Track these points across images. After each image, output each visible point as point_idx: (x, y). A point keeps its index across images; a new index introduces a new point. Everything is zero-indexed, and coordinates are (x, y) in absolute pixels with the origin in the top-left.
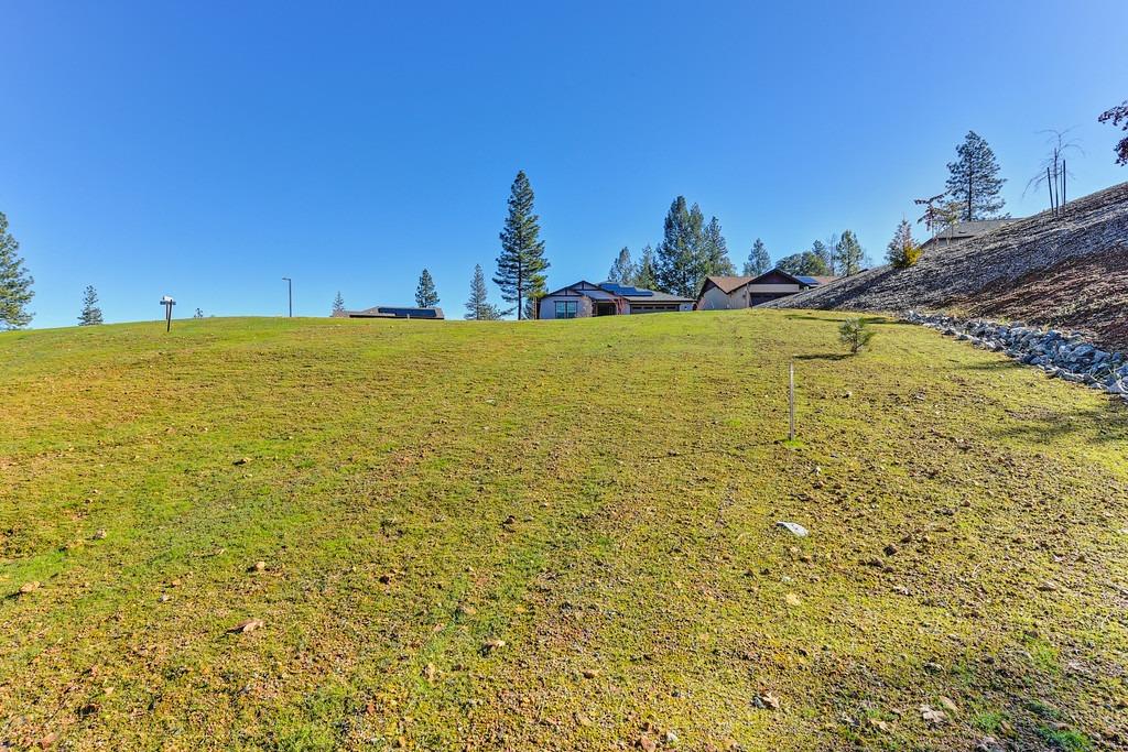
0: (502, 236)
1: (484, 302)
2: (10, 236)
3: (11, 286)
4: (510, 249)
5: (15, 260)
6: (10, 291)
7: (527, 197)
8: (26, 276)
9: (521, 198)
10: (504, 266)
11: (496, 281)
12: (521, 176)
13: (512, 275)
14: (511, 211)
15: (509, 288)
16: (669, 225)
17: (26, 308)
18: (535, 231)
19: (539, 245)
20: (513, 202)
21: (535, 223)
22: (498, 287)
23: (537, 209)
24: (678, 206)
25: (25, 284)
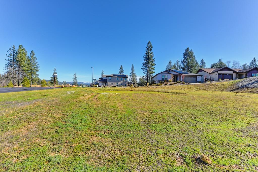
0: (144, 57)
1: (134, 73)
2: (35, 57)
3: (35, 68)
4: (146, 61)
5: (36, 62)
6: (35, 69)
7: (151, 47)
8: (38, 66)
9: (149, 47)
10: (144, 65)
11: (142, 68)
12: (149, 42)
13: (146, 67)
14: (146, 51)
15: (145, 70)
16: (185, 55)
17: (38, 73)
18: (152, 56)
19: (153, 60)
20: (147, 49)
21: (153, 54)
22: (142, 70)
23: (153, 51)
24: (187, 50)
25: (38, 67)
